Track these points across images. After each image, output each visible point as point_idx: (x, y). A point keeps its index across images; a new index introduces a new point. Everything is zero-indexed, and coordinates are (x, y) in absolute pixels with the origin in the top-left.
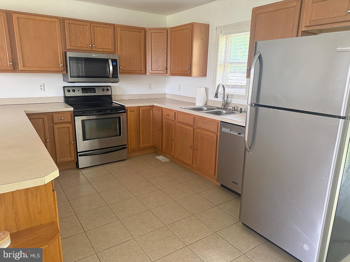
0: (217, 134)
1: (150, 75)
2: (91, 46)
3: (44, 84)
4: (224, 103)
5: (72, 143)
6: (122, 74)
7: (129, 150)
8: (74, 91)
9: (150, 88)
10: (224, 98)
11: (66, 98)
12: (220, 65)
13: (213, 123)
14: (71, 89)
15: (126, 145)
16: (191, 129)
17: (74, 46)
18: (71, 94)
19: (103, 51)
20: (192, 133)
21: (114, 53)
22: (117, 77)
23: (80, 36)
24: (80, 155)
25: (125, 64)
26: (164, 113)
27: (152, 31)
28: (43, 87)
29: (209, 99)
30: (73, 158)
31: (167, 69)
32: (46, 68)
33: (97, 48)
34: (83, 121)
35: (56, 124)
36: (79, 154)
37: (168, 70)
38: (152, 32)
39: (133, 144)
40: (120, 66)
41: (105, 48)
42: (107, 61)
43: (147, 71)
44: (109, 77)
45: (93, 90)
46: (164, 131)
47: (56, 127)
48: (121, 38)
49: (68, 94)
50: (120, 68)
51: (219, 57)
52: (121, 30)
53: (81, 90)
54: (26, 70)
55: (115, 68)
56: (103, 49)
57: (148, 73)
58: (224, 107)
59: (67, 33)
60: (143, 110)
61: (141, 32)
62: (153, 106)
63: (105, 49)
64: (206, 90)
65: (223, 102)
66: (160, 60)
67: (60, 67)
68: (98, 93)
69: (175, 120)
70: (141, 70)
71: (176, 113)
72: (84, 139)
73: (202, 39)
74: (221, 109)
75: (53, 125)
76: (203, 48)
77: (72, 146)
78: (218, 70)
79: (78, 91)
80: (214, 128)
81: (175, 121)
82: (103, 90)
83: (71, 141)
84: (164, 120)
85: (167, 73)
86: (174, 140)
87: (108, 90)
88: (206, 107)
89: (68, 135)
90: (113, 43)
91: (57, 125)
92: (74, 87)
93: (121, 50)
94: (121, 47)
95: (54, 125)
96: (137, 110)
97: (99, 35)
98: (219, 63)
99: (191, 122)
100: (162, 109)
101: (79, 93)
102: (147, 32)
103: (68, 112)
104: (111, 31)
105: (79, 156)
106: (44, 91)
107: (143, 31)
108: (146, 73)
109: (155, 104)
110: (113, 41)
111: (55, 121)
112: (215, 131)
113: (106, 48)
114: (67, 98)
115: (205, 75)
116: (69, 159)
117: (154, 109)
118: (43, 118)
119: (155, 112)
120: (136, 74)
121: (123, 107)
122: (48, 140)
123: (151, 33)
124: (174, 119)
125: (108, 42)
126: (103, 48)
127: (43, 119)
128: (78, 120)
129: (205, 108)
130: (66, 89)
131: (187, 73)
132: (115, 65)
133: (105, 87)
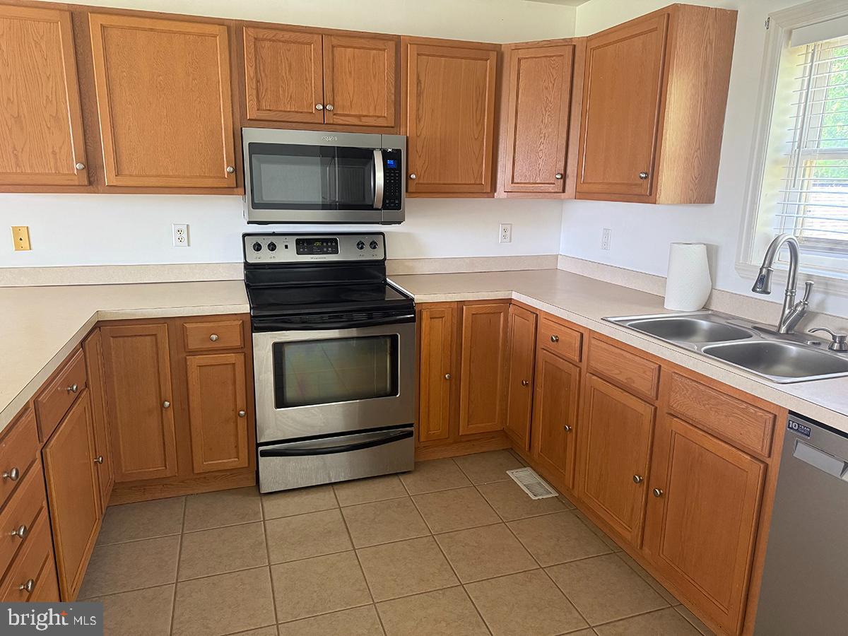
0: (768, 461)
1: (508, 198)
2: (322, 107)
3: (188, 225)
4: (791, 314)
5: (242, 412)
6: (415, 195)
7: (422, 439)
8: (272, 247)
9: (508, 236)
10: (790, 292)
11: (248, 267)
12: (776, 162)
13: (752, 410)
14: (264, 242)
15: (411, 425)
16: (645, 410)
17: (270, 110)
18: (265, 257)
19: (360, 123)
20: (647, 427)
21: (393, 128)
22: (398, 207)
23: (289, 77)
24: (265, 454)
25: (426, 164)
26: (541, 330)
27: (521, 54)
28: (185, 235)
29: (720, 285)
30: (243, 461)
31: (564, 177)
32: (184, 177)
33: (341, 115)
34: (278, 349)
35: (194, 353)
36: (261, 448)
37: (568, 181)
38: (521, 56)
39: (434, 423)
40: (410, 172)
41: (364, 114)
42: (367, 155)
43: (498, 186)
44: (372, 206)
45: (329, 244)
46: (540, 391)
47: (194, 361)
48: (419, 82)
49: (254, 258)
50: (408, 177)
51: (774, 130)
52: (418, 54)
53: (293, 246)
54: (125, 184)
55: (392, 175)
56: (359, 117)
57: (500, 193)
58: (789, 329)
59: (249, 71)
60: (473, 314)
61: (487, 60)
62: (509, 301)
63: (364, 116)
64: (712, 253)
65: (787, 311)
66: (542, 147)
67: (226, 176)
68: (346, 254)
69: (581, 361)
70: (478, 182)
71: (583, 335)
72: (281, 402)
73: (706, 65)
74: (776, 334)
75: (185, 355)
76: (705, 99)
77: (242, 424)
78: (767, 179)
79: (286, 247)
80: (754, 438)
81: (579, 365)
82: (361, 245)
83: (238, 407)
84: (540, 353)
85: (564, 191)
86: (574, 430)
87: (374, 245)
88: (706, 318)
89: (231, 387)
90: (393, 97)
91: (197, 357)
92: (274, 234)
93: (418, 119)
94: (418, 110)
95: (188, 357)
96: (455, 314)
97: (350, 73)
98: (770, 154)
99: (644, 384)
100: (535, 313)
101: (287, 255)
102: (506, 59)
103: (234, 317)
104: (386, 59)
105: (261, 456)
106: (189, 245)
107: (493, 55)
108: (495, 191)
109: (515, 296)
110: (393, 91)
111: (193, 345)
112: (759, 447)
113: (371, 114)
114: (252, 267)
115: (710, 199)
116: (231, 462)
117: (511, 309)
118: (155, 335)
119: (516, 321)
120: (459, 195)
121: (408, 305)
122: (167, 404)
123: (519, 60)
124: (577, 359)
125: (376, 96)
126: (361, 113)
127: (154, 338)
128: (264, 343)
129: (704, 324)
130: (251, 241)
131: (637, 190)
132: (394, 169)
133: (367, 237)
